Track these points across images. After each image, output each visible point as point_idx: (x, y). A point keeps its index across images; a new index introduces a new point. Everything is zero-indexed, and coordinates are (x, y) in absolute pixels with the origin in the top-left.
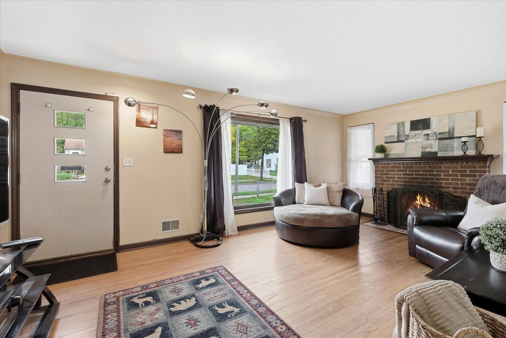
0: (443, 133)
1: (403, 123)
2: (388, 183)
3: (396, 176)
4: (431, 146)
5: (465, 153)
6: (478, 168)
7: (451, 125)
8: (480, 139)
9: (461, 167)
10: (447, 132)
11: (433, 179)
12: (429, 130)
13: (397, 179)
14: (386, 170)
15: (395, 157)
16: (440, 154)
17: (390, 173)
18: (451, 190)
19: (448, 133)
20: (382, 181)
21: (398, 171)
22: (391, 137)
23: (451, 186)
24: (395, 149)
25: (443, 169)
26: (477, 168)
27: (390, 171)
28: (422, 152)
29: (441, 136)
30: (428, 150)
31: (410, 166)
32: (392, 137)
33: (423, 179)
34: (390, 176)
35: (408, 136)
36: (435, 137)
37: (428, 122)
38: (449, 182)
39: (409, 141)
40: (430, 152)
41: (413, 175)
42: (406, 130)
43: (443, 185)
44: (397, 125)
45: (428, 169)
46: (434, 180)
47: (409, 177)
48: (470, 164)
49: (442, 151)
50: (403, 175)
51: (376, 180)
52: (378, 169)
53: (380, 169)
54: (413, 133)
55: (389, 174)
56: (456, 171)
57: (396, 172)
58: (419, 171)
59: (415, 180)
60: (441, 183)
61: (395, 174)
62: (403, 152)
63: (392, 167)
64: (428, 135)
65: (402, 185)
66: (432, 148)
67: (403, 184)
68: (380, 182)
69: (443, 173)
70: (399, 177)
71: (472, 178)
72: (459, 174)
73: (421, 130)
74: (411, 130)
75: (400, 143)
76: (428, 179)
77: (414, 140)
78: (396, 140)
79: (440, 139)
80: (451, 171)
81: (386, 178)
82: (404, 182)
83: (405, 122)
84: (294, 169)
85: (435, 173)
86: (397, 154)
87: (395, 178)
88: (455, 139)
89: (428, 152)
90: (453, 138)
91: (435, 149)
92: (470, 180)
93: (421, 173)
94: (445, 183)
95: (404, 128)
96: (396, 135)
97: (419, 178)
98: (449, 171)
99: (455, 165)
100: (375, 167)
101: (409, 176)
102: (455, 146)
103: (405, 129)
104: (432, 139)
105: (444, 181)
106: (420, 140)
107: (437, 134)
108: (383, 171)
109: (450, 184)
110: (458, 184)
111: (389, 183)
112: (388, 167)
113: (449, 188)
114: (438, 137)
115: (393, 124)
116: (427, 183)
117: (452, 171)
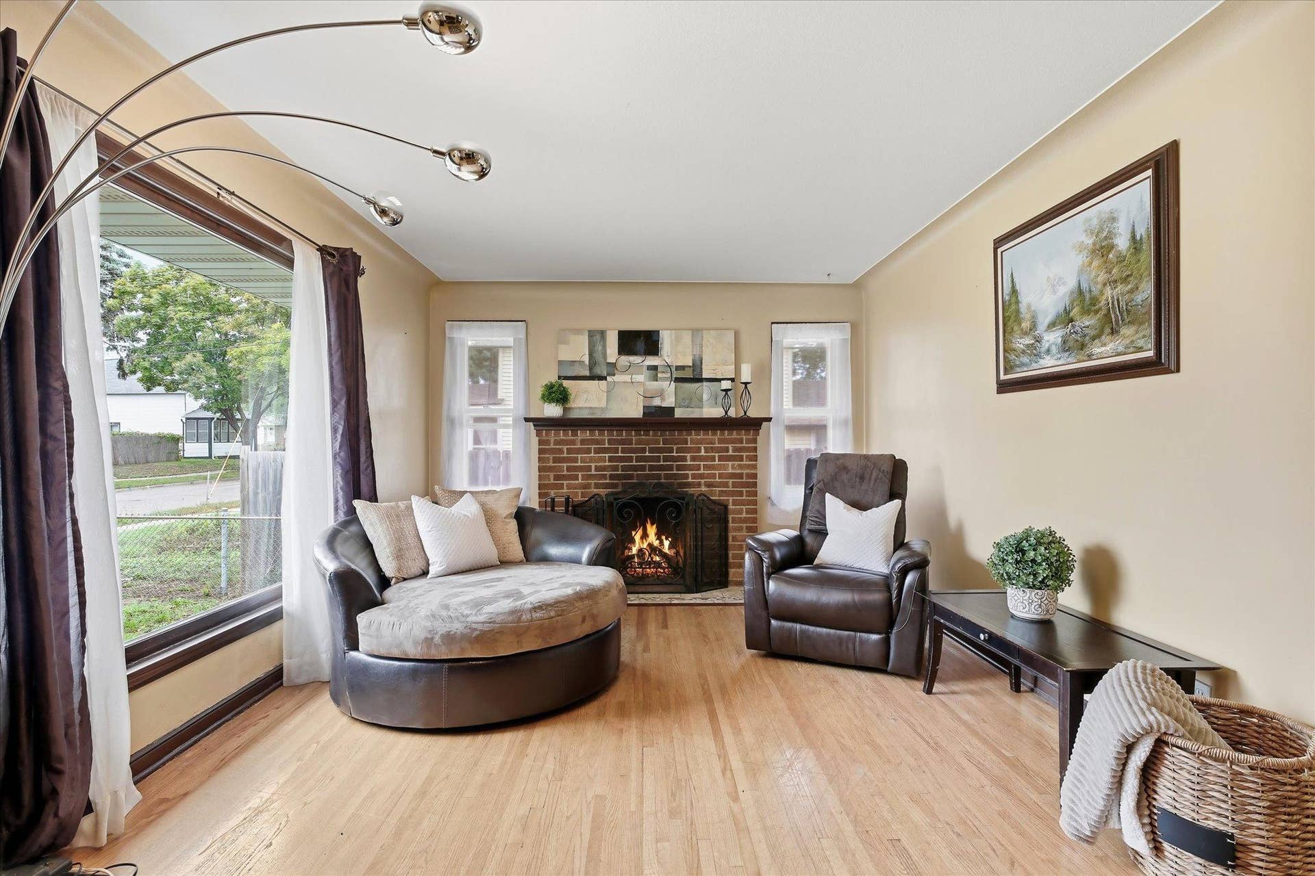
0: (682, 368)
1: (603, 333)
2: (574, 482)
3: (593, 465)
4: (661, 394)
5: (726, 413)
6: (746, 443)
7: (697, 352)
8: (746, 387)
9: (720, 441)
10: (690, 366)
11: (670, 468)
12: (656, 358)
13: (596, 470)
14: (567, 449)
15: (585, 415)
16: (679, 413)
17: (580, 456)
18: (704, 489)
19: (692, 369)
20: (557, 478)
21: (597, 451)
22: (574, 365)
23: (703, 481)
24: (585, 396)
25: (689, 445)
26: (744, 442)
27: (579, 451)
28: (644, 407)
29: (680, 374)
30: (657, 402)
31: (624, 439)
32: (577, 364)
33: (652, 468)
34: (579, 464)
35: (613, 365)
36: (669, 375)
37: (655, 338)
38: (699, 472)
39: (617, 378)
40: (660, 407)
41: (630, 459)
42: (609, 351)
43: (690, 480)
44: (589, 336)
45: (661, 445)
46: (673, 471)
47: (622, 466)
48: (735, 435)
49: (683, 407)
50: (610, 461)
51: (540, 478)
52: (547, 447)
53: (552, 446)
54: (625, 360)
55: (576, 460)
56: (712, 449)
57: (592, 455)
58: (643, 450)
59: (636, 471)
60: (686, 476)
61: (592, 460)
62: (603, 404)
63: (583, 442)
64: (655, 368)
65: (606, 486)
66: (663, 400)
67: (609, 483)
68: (552, 481)
69: (689, 455)
70: (601, 466)
71: (736, 463)
72: (717, 455)
73: (640, 355)
74: (620, 353)
75: (596, 382)
76: (661, 468)
77: (627, 378)
78: (587, 373)
79: (678, 380)
80: (703, 450)
81: (569, 469)
82: (612, 477)
83: (606, 331)
84: (345, 448)
85: (674, 454)
86: (591, 408)
87: (589, 468)
88: (705, 383)
89: (655, 407)
90: (700, 380)
91: (669, 402)
92: (733, 467)
93: (647, 454)
94: (694, 476)
95: (604, 347)
96: (586, 359)
97: (643, 468)
98: (699, 450)
99: (710, 436)
100: (539, 441)
101: (623, 464)
102: (705, 397)
103: (608, 347)
104: (665, 379)
105: (691, 472)
106: (640, 378)
107: (673, 369)
108: (561, 451)
109: (702, 476)
110: (714, 476)
111: (577, 482)
112: (573, 442)
113: (699, 485)
114: (674, 376)
115: (578, 331)
116: (659, 477)
117: (706, 450)
